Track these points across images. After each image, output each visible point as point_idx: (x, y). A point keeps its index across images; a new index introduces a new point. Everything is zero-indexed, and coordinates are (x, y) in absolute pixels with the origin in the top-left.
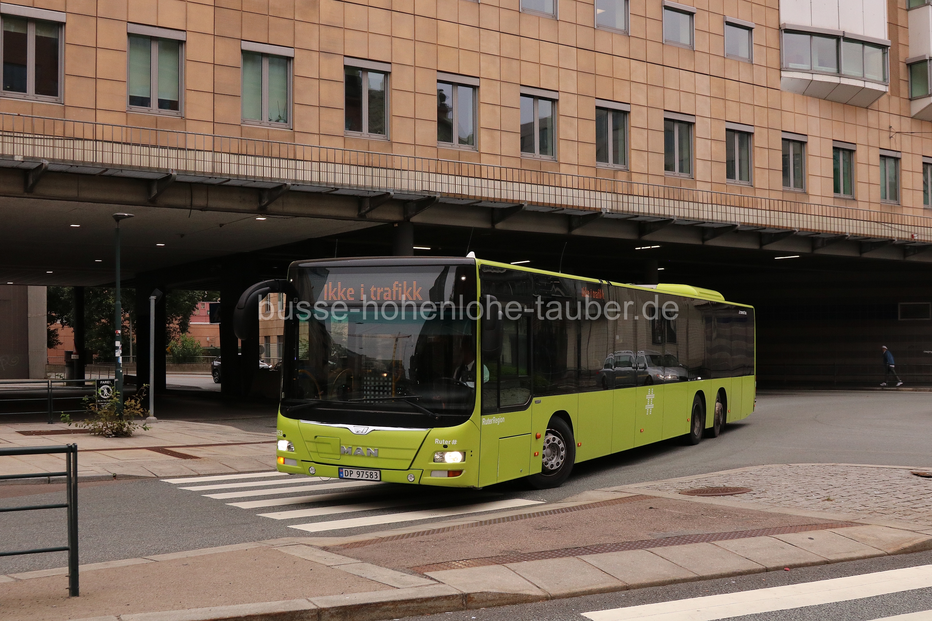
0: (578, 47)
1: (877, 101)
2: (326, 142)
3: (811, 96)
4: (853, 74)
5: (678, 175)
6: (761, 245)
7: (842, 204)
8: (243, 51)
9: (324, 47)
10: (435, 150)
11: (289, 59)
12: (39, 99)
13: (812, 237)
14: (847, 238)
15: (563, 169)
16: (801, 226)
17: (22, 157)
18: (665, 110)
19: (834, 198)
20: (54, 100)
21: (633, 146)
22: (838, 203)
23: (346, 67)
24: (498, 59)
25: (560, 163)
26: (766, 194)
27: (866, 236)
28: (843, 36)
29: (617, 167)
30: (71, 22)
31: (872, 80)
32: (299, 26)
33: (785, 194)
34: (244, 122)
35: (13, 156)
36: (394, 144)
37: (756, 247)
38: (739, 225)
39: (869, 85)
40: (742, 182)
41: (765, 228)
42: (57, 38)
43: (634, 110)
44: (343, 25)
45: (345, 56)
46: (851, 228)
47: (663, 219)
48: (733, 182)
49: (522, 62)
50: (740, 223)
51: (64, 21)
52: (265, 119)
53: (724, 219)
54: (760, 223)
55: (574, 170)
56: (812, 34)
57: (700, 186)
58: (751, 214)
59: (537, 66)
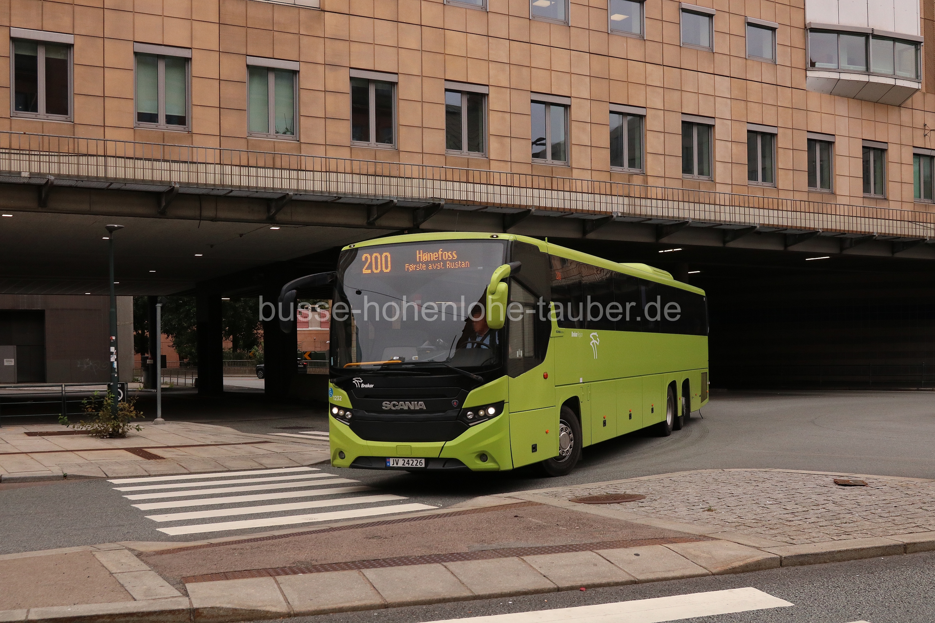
0: (590, 52)
1: (911, 99)
2: (332, 153)
3: (839, 95)
4: (883, 72)
5: (697, 178)
6: (786, 246)
7: (872, 204)
8: (248, 66)
9: (329, 60)
10: (443, 157)
11: (295, 73)
12: (50, 118)
13: (841, 238)
14: (874, 238)
15: (576, 174)
16: (825, 227)
17: (28, 173)
18: (682, 113)
19: (864, 197)
20: (64, 119)
21: (649, 150)
22: (867, 203)
23: (351, 78)
24: (507, 67)
25: (572, 168)
26: (790, 195)
27: (895, 236)
28: (872, 34)
29: (633, 170)
30: (79, 43)
31: (903, 77)
32: (305, 41)
33: (810, 194)
34: (250, 134)
35: (20, 173)
36: (400, 152)
37: (780, 248)
38: (758, 226)
39: (900, 83)
40: (765, 184)
41: (786, 229)
42: (66, 59)
43: (650, 114)
44: (348, 37)
45: (351, 68)
46: (879, 227)
47: (677, 222)
48: (756, 184)
49: (532, 69)
50: (759, 224)
51: (72, 43)
52: (272, 131)
53: (742, 220)
54: (780, 223)
55: (587, 175)
56: (839, 32)
57: (719, 188)
58: (771, 214)
59: (548, 72)
